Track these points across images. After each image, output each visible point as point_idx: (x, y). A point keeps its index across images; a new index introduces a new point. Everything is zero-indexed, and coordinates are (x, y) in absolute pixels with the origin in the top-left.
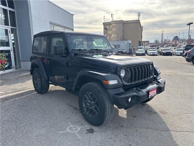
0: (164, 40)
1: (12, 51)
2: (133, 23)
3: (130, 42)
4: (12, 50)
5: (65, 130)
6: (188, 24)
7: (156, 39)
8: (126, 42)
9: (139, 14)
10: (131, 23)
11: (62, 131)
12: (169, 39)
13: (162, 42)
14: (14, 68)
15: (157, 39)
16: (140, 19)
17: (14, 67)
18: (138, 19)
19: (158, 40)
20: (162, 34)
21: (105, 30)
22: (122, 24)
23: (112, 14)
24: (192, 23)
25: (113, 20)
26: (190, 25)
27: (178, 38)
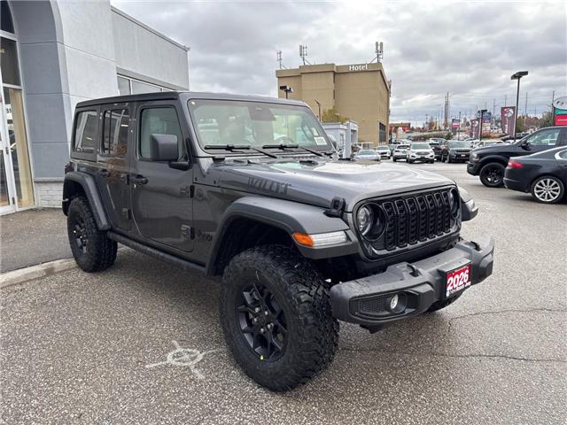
0: (450, 121)
1: (7, 153)
2: (362, 71)
3: (354, 126)
4: (7, 151)
5: (162, 360)
6: (514, 77)
7: (429, 117)
8: (341, 126)
9: (379, 47)
10: (358, 72)
11: (153, 361)
12: (465, 119)
13: (446, 125)
14: (14, 203)
15: (432, 119)
16: (381, 61)
17: (13, 199)
18: (376, 61)
19: (434, 121)
20: (447, 104)
21: (283, 91)
22: (332, 75)
23: (301, 46)
24: (526, 73)
25: (307, 64)
26: (519, 77)
27: (490, 113)
